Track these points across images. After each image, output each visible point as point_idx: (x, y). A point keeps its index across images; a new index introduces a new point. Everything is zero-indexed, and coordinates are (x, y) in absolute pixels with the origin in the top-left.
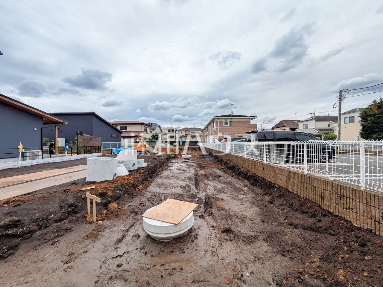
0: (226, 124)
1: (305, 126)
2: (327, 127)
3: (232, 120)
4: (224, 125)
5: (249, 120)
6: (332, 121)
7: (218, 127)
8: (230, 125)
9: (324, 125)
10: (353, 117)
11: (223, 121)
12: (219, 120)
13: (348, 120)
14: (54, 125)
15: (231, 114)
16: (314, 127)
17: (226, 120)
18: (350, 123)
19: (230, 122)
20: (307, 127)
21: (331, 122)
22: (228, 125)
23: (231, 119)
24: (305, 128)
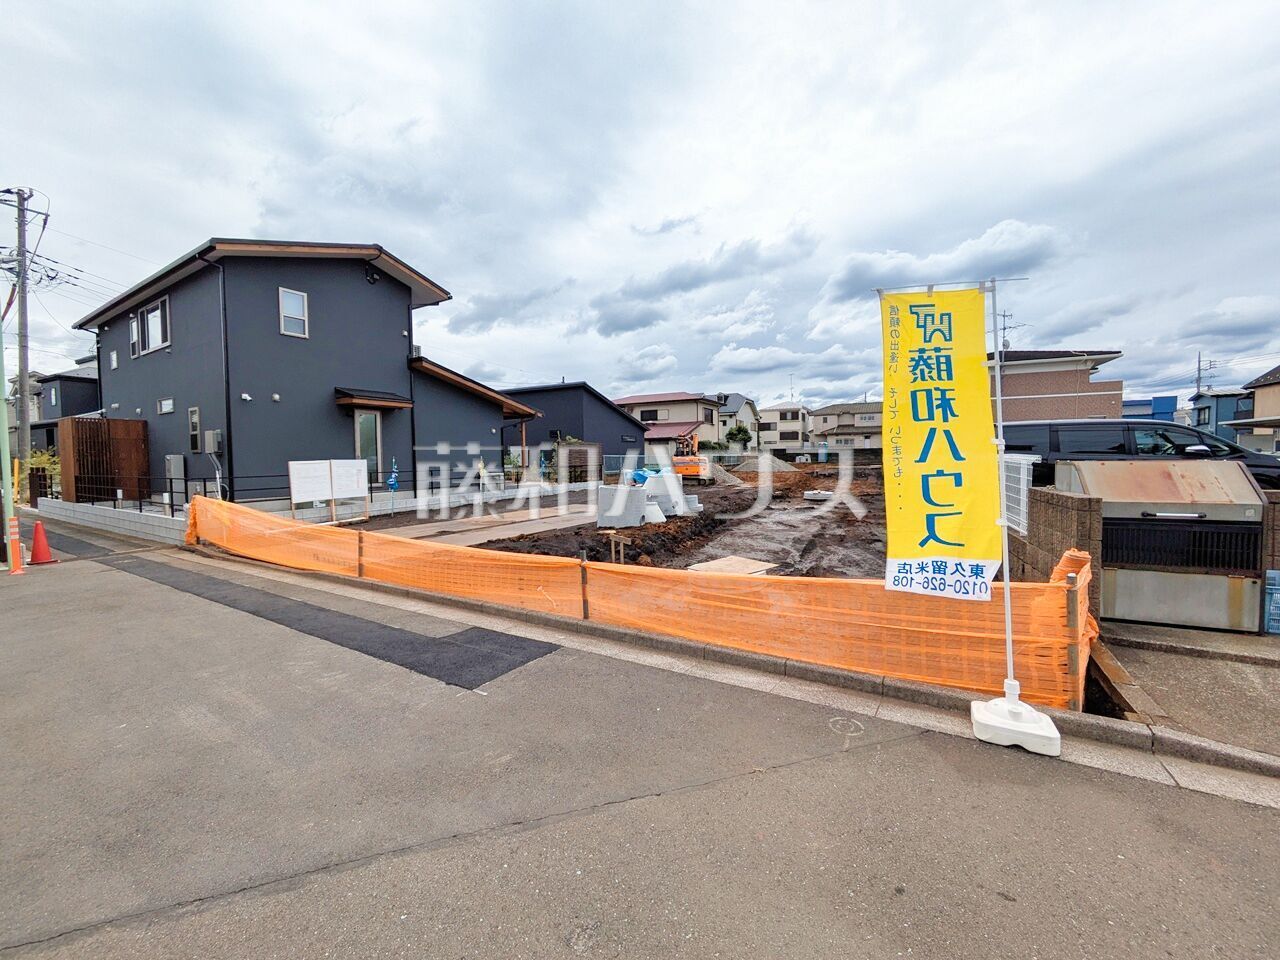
3: (1008, 372)
5: (1080, 368)
14: (520, 420)
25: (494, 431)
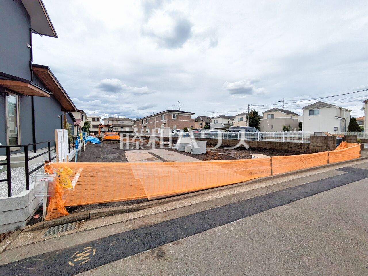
0: (174, 117)
1: (216, 121)
2: (227, 123)
3: (179, 115)
4: (173, 119)
5: (189, 116)
6: (230, 119)
7: (169, 120)
8: (177, 119)
9: (226, 121)
10: (242, 118)
11: (172, 115)
12: (169, 114)
13: (240, 119)
15: (178, 110)
16: (221, 123)
17: (174, 114)
18: (241, 121)
19: (177, 116)
20: (217, 122)
22: (176, 119)
23: (178, 113)
24: (216, 123)
25: (60, 116)
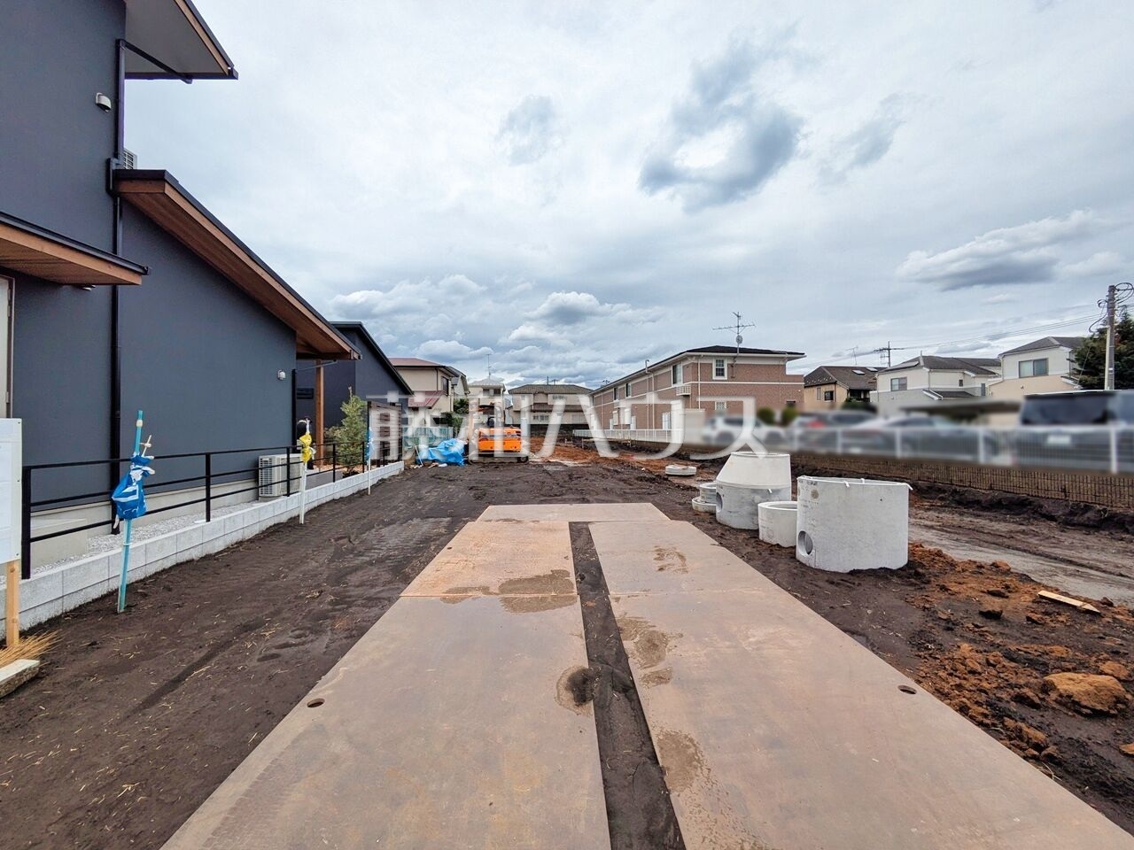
0: (720, 372)
1: (896, 382)
2: (955, 387)
3: (738, 362)
4: (714, 377)
5: (782, 363)
7: (700, 382)
8: (732, 378)
9: (949, 381)
10: (1045, 360)
11: (712, 364)
12: (701, 361)
13: (1028, 368)
14: (316, 362)
15: (735, 345)
17: (720, 362)
18: (1035, 375)
19: (731, 366)
20: (903, 386)
21: (966, 372)
22: (726, 378)
23: (735, 357)
24: (897, 388)
25: (283, 375)
